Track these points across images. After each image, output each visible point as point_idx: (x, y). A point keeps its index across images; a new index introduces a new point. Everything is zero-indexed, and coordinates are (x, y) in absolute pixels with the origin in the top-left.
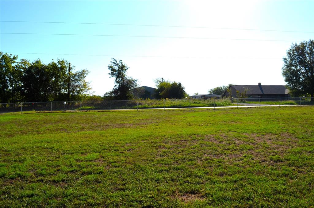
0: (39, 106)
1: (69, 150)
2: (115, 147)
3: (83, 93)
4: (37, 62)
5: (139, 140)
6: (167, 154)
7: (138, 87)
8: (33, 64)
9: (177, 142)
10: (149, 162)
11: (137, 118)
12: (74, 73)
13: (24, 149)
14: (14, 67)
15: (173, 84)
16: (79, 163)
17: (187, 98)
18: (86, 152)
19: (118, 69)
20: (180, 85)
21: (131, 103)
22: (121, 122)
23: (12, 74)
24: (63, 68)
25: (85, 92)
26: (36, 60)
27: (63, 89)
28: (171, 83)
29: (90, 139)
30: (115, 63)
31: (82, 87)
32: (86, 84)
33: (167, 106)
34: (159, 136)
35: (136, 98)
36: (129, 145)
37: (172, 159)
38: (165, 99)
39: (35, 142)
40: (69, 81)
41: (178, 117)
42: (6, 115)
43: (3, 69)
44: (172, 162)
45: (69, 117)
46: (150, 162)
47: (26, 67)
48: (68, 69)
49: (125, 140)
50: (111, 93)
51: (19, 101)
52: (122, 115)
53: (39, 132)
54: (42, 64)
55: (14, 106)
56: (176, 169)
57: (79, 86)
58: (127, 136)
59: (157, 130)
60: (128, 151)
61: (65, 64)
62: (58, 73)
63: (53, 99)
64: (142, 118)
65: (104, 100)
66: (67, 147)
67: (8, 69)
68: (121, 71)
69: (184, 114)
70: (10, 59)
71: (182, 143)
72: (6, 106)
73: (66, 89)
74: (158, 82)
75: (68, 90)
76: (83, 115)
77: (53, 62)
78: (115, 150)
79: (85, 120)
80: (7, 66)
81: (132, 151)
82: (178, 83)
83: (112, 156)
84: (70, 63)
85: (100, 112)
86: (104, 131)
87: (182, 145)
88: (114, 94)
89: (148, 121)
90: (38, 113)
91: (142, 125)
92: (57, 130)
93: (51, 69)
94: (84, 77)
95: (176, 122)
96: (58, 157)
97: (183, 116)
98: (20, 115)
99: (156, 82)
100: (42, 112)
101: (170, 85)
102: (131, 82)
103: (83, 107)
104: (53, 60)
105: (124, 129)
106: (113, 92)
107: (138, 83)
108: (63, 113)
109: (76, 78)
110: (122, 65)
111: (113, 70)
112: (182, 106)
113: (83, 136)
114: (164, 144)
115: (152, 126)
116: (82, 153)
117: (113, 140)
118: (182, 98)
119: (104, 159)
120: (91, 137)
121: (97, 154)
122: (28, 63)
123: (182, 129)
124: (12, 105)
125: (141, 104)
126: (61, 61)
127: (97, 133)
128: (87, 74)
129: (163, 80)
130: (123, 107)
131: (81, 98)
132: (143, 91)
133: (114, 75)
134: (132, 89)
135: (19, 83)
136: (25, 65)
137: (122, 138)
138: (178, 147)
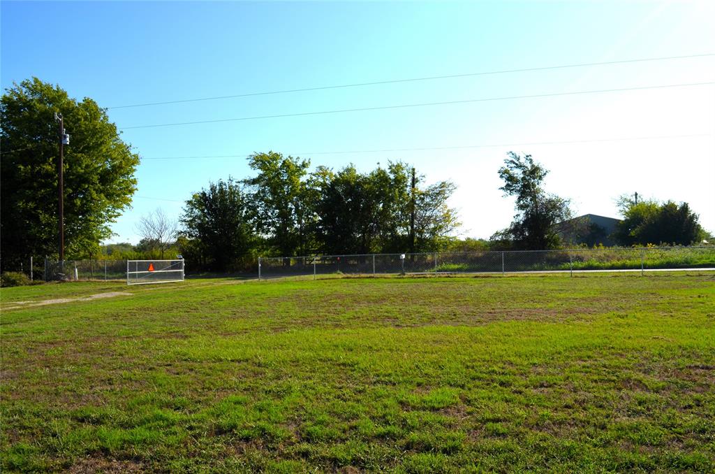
0: (351, 262)
1: (389, 375)
2: (503, 373)
3: (444, 235)
4: (348, 170)
5: (568, 357)
6: (648, 409)
7: (574, 217)
8: (340, 174)
9: (681, 369)
10: (591, 430)
11: (567, 295)
12: (424, 190)
13: (296, 362)
14: (303, 184)
15: (666, 206)
16: (404, 414)
17: (705, 241)
18: (429, 384)
19: (522, 176)
20: (685, 208)
21: (554, 256)
22: (527, 305)
23: (301, 197)
24: (399, 181)
25: (448, 231)
26: (345, 167)
27: (400, 226)
28: (660, 205)
29: (444, 348)
30: (514, 163)
31: (441, 221)
32: (450, 213)
33: (649, 262)
34: (626, 350)
35: (567, 245)
36: (540, 370)
37: (664, 426)
38: (645, 245)
39: (323, 347)
40: (413, 208)
41: (682, 295)
42: (285, 282)
43: (283, 189)
44: (664, 439)
45: (409, 288)
46: (596, 430)
47: (327, 182)
48: (409, 182)
49: (532, 355)
50: (508, 232)
51: (314, 252)
52: (532, 285)
53: (338, 323)
54: (357, 173)
55: (304, 263)
56: (678, 467)
57: (435, 219)
58: (537, 343)
59: (622, 330)
60: (535, 387)
61: (405, 171)
62: (390, 192)
63: (380, 248)
64: (581, 296)
65: (491, 250)
66: (389, 364)
67: (293, 187)
68: (530, 179)
69: (698, 287)
70: (297, 167)
71: (696, 374)
72: (289, 263)
73: (406, 225)
74: (626, 204)
75: (410, 227)
76: (440, 285)
77: (379, 169)
78: (502, 384)
79: (442, 296)
80: (291, 182)
81: (546, 390)
82: (678, 203)
83: (491, 402)
84: (413, 169)
85: (478, 279)
86: (481, 328)
87: (696, 381)
88: (513, 236)
89: (597, 304)
90: (347, 278)
91: (581, 315)
92: (375, 319)
93: (375, 183)
94: (446, 198)
95: (677, 310)
96: (360, 392)
97: (696, 292)
98: (310, 284)
99: (619, 204)
100: (353, 275)
101: (657, 210)
102: (554, 205)
103: (444, 266)
104: (378, 163)
105: (533, 323)
106: (510, 231)
107: (572, 207)
108: (397, 278)
109: (427, 200)
110: (533, 166)
111: (511, 178)
112: (691, 264)
113: (430, 337)
114: (641, 376)
115: (609, 318)
116: (419, 385)
117: (501, 352)
118: (692, 242)
119: (470, 409)
120: (448, 341)
121: (455, 391)
122: (331, 174)
123: (695, 332)
124: (300, 261)
125: (580, 259)
126: (395, 164)
127: (464, 331)
128: (451, 191)
129: (639, 199)
130: (536, 266)
131: (437, 245)
132: (586, 228)
133: (513, 190)
134: (558, 222)
135: (313, 215)
136: (323, 178)
137: (524, 350)
138: (682, 387)
